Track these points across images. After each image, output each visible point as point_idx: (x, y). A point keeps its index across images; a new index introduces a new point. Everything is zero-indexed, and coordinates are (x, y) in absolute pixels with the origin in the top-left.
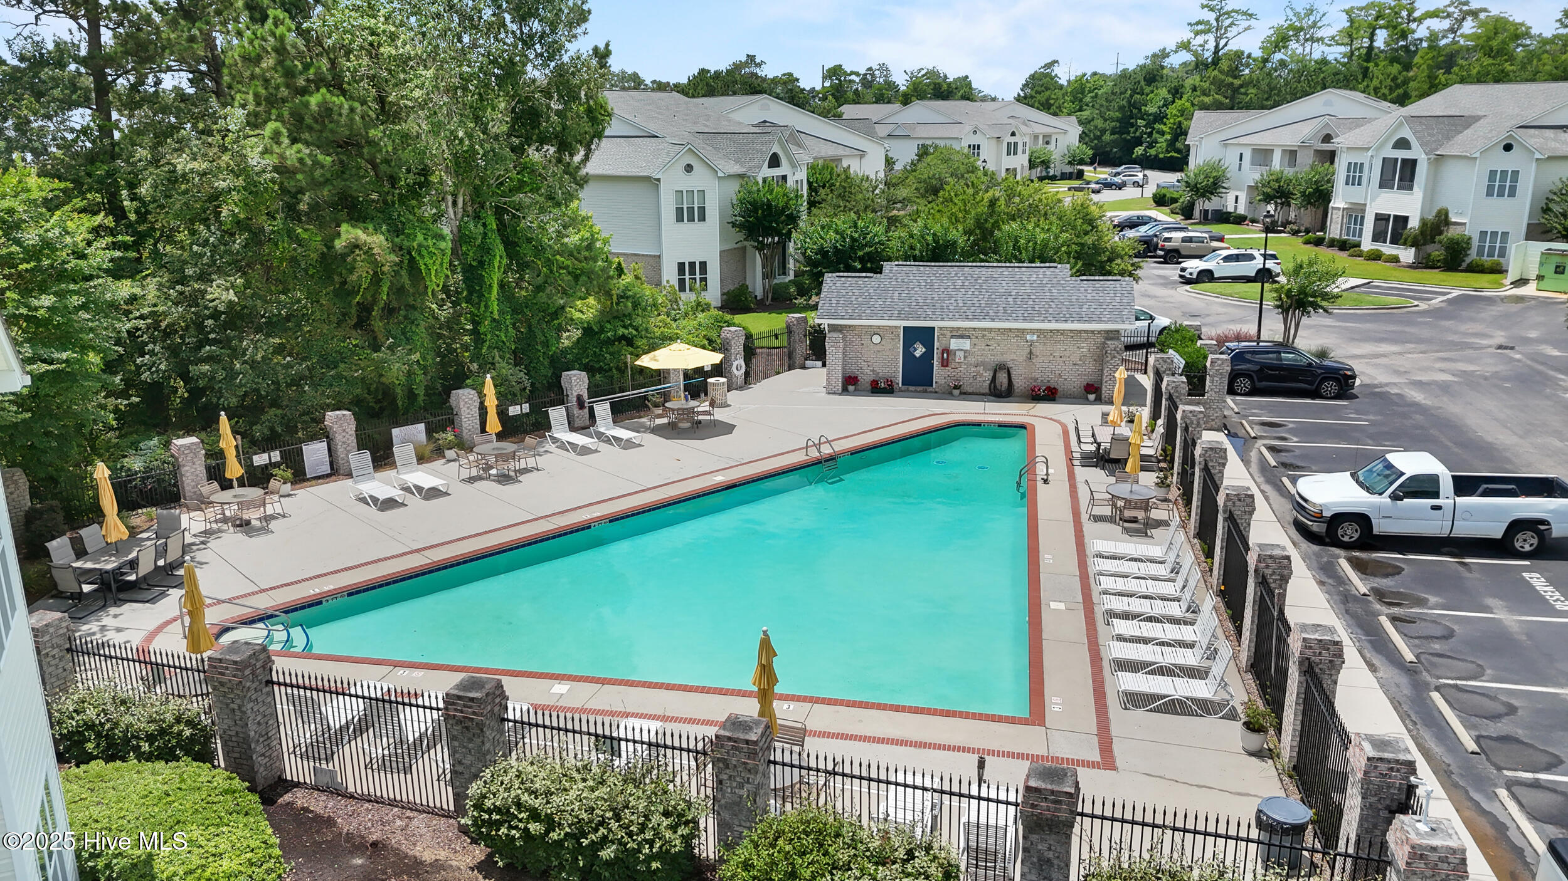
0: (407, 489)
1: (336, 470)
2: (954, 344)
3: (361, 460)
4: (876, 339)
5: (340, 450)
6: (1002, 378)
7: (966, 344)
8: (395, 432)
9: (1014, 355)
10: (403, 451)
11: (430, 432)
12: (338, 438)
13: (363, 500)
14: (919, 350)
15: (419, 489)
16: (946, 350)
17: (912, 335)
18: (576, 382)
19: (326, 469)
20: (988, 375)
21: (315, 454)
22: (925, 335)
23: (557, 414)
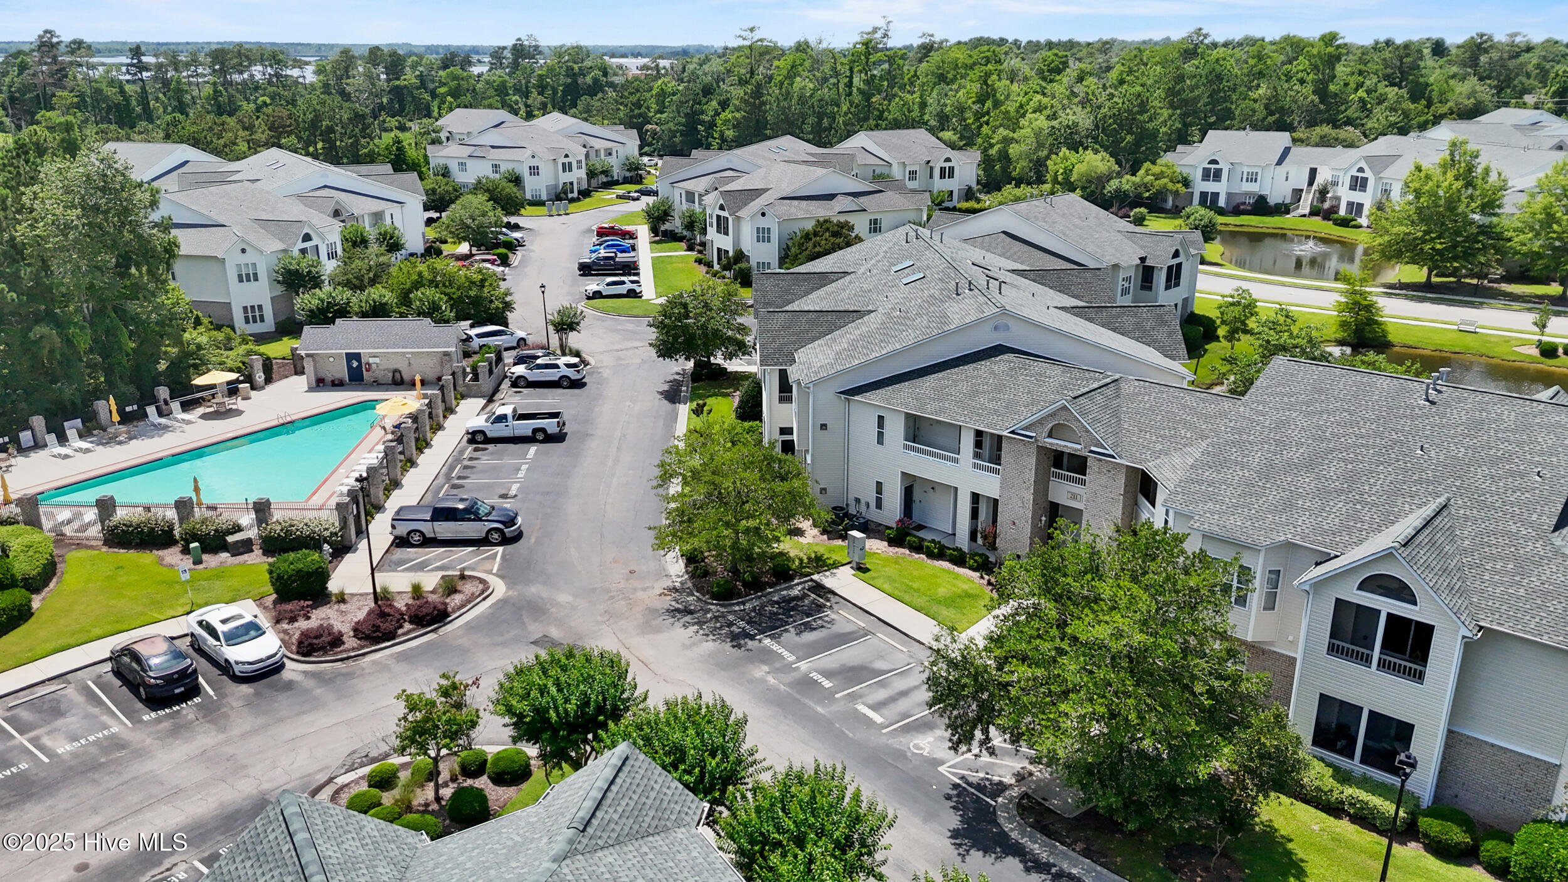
0: (76, 450)
1: (38, 445)
2: (371, 360)
3: (51, 438)
4: (331, 359)
5: (38, 434)
6: (398, 376)
7: (377, 360)
8: (66, 424)
9: (402, 365)
10: (71, 433)
11: (83, 422)
12: (37, 429)
13: (54, 456)
14: (355, 364)
15: (81, 449)
16: (369, 364)
17: (350, 357)
18: (163, 392)
19: (32, 444)
20: (390, 375)
21: (25, 437)
22: (357, 356)
23: (151, 410)
